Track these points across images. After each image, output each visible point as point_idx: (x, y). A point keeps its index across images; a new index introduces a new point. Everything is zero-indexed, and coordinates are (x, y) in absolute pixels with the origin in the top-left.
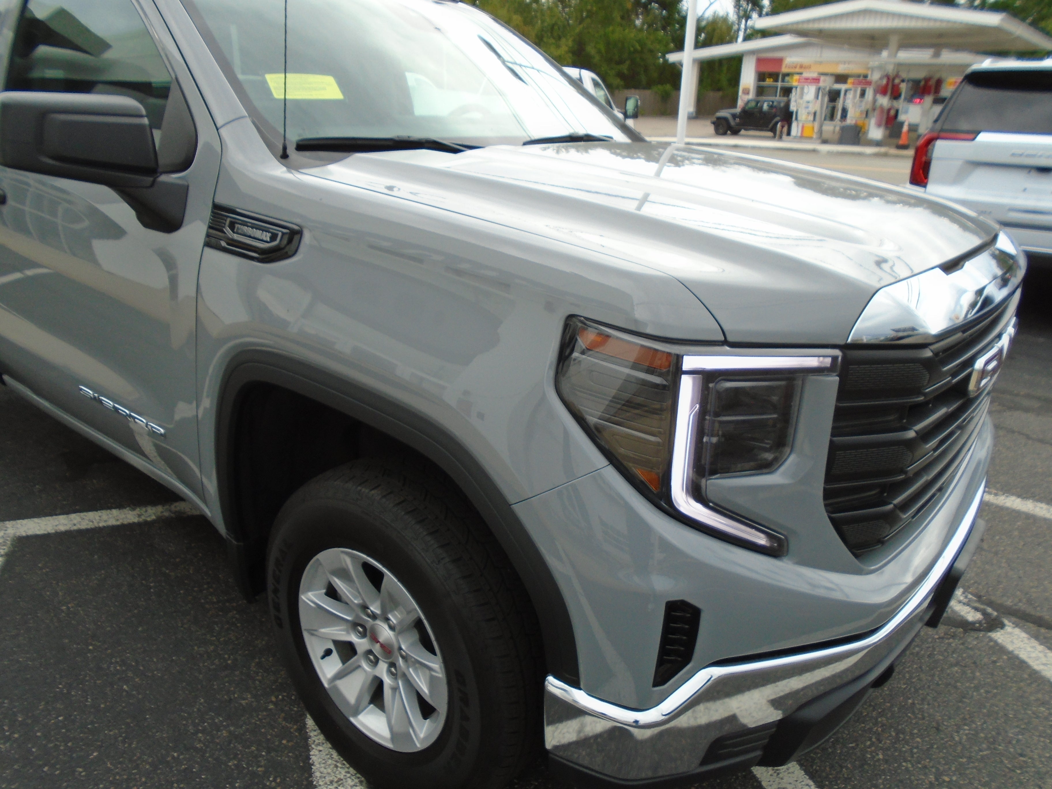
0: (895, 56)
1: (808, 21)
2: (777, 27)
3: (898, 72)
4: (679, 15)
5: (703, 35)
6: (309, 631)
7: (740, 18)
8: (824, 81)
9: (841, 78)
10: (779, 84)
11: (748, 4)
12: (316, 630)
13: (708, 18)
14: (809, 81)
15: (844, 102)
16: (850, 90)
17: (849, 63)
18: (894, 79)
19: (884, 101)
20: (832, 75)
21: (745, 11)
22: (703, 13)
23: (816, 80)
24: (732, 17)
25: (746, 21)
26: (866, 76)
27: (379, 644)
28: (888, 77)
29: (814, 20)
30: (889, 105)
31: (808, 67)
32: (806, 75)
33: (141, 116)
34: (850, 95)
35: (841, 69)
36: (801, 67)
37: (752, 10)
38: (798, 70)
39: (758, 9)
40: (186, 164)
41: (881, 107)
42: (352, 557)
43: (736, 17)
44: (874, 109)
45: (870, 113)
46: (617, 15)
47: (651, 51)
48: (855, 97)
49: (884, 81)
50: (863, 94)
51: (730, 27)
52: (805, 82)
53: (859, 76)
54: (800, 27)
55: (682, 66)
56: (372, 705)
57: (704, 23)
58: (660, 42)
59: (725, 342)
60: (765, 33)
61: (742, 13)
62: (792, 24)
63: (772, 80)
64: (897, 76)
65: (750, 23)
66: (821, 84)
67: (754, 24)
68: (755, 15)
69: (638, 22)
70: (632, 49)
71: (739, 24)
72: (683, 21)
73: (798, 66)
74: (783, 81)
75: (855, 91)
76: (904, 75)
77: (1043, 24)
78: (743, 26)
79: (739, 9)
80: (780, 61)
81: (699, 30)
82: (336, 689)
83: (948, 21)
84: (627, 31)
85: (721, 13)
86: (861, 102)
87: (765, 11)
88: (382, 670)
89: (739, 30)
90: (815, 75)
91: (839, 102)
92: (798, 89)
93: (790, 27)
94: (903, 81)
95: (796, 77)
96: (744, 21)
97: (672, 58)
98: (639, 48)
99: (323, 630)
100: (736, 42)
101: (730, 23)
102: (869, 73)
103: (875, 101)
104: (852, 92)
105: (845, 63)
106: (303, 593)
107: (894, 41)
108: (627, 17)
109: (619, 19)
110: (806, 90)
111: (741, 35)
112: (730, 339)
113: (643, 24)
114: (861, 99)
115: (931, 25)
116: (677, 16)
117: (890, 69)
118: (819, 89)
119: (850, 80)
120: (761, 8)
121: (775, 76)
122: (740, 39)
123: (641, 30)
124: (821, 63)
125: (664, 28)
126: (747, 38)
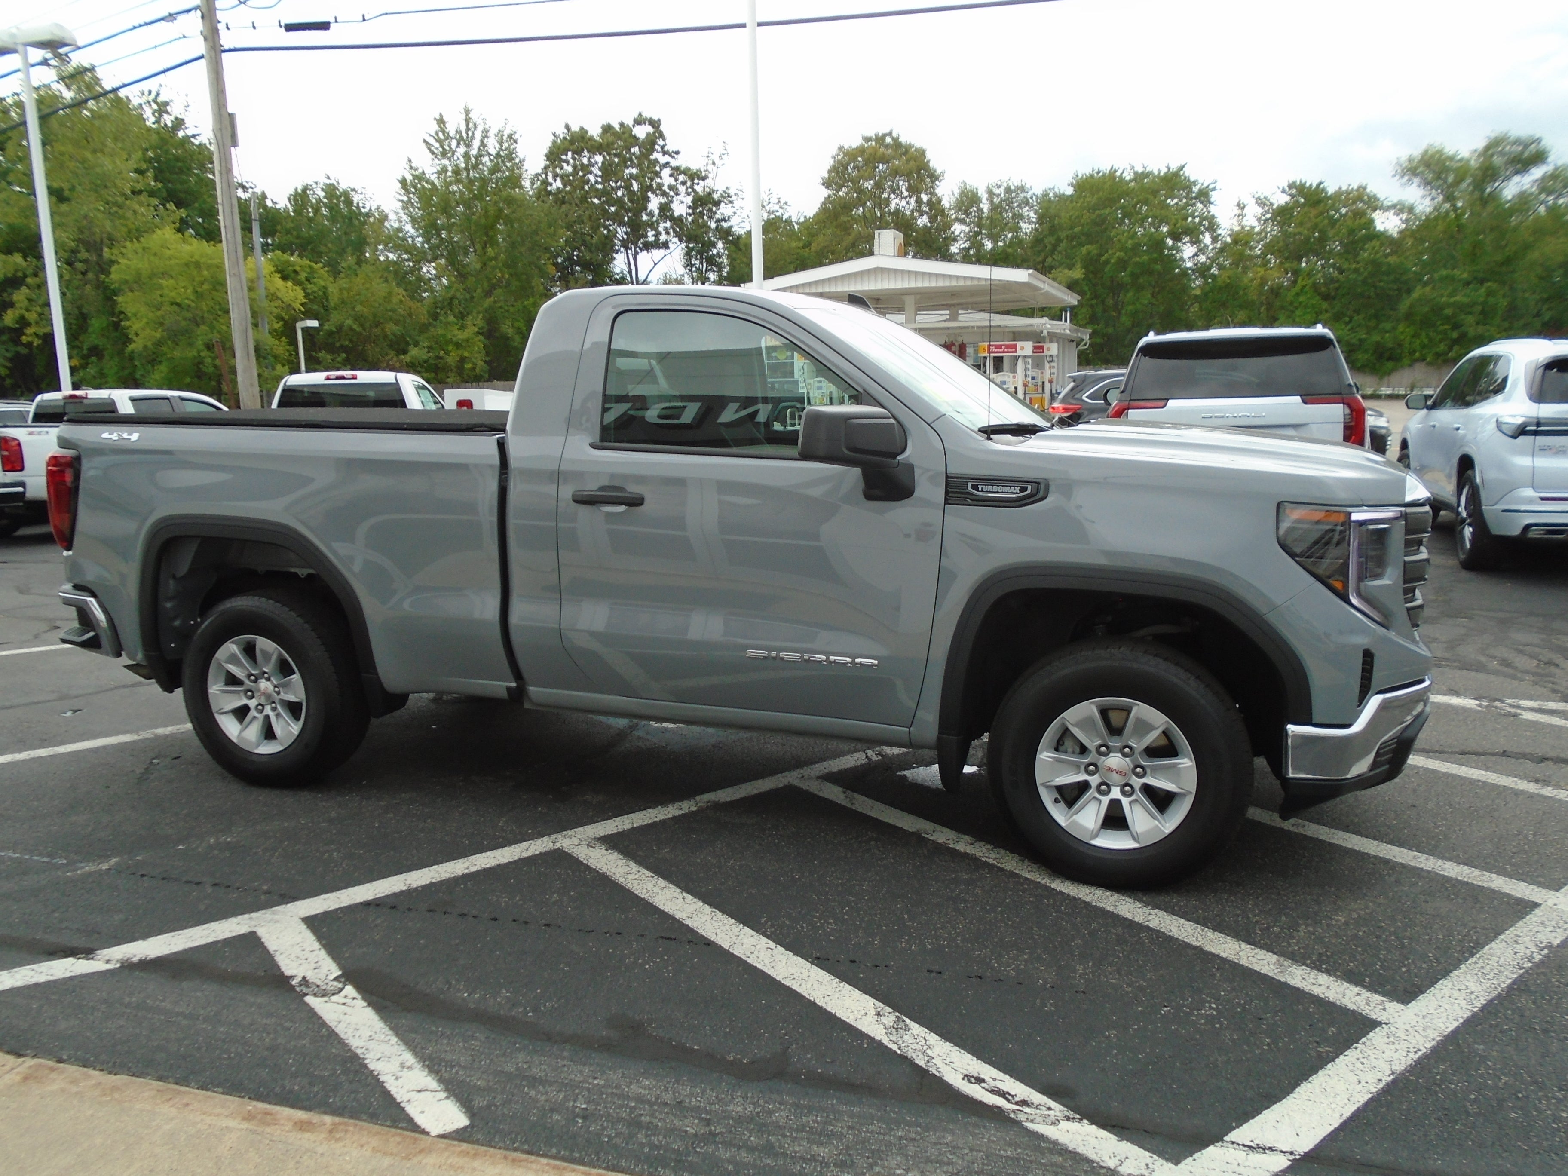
27: (1114, 772)
56: (1103, 829)
79: (691, 270)
82: (1074, 824)
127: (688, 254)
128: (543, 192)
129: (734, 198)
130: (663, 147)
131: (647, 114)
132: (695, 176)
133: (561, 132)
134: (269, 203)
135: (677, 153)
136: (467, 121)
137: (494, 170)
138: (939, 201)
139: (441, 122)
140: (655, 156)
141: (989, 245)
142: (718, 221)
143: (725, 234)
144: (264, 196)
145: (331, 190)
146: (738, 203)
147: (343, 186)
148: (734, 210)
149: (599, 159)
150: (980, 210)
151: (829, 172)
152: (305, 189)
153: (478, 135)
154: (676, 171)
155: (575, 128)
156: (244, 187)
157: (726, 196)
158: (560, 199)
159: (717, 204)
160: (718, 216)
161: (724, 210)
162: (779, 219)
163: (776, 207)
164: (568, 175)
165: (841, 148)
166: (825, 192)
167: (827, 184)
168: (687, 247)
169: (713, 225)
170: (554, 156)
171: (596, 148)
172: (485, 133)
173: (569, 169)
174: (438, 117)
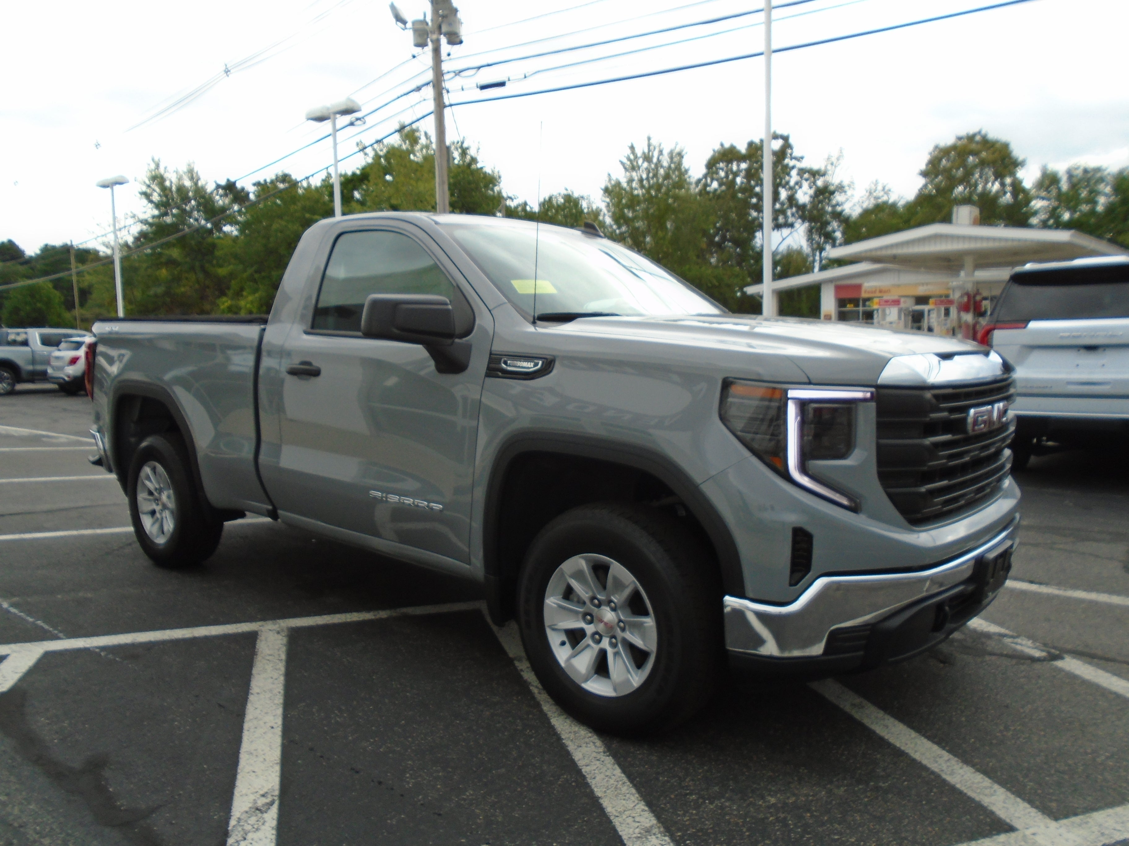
0: (973, 275)
1: (881, 248)
2: (850, 255)
3: (978, 290)
4: (753, 252)
5: (779, 268)
6: (550, 627)
7: (814, 250)
8: (905, 302)
9: (922, 300)
10: (861, 309)
11: (820, 237)
12: (555, 625)
13: (782, 252)
14: (889, 303)
15: (928, 323)
16: (933, 310)
17: (927, 284)
18: (974, 296)
19: (968, 317)
20: (913, 296)
21: (818, 244)
22: (777, 248)
23: (896, 302)
24: (806, 248)
25: (821, 253)
26: (947, 296)
27: (603, 623)
28: (968, 294)
29: (887, 247)
30: (974, 321)
31: (888, 291)
32: (886, 297)
33: (446, 304)
34: (934, 315)
35: (921, 291)
36: (881, 291)
37: (825, 242)
38: (878, 294)
39: (830, 241)
40: (468, 332)
41: (967, 325)
42: (585, 559)
43: (809, 249)
44: (960, 327)
45: (957, 330)
46: (692, 255)
47: (729, 286)
48: (939, 316)
49: (965, 299)
50: (947, 313)
51: (805, 259)
52: (886, 305)
53: (941, 296)
54: (874, 254)
55: (761, 297)
56: (596, 675)
57: (778, 257)
58: (737, 276)
59: (810, 383)
60: (840, 262)
61: (815, 246)
62: (866, 251)
63: (852, 305)
64: (978, 293)
65: (824, 254)
66: (903, 305)
67: (828, 254)
68: (828, 247)
69: (713, 260)
70: (710, 285)
71: (814, 255)
72: (759, 256)
73: (878, 291)
74: (864, 305)
75: (939, 311)
76: (985, 293)
77: (1121, 239)
78: (817, 258)
79: (812, 243)
80: (859, 287)
81: (775, 264)
82: (571, 666)
83: (1019, 240)
84: (703, 268)
85: (795, 246)
86: (946, 320)
87: (838, 242)
88: (605, 644)
89: (814, 261)
90: (896, 298)
91: (924, 322)
92: (880, 311)
93: (863, 255)
94: (985, 299)
95: (876, 300)
96: (818, 253)
97: (750, 290)
98: (717, 284)
99: (561, 624)
100: (813, 272)
101: (805, 255)
102: (951, 292)
103: (959, 319)
104: (935, 312)
105: (923, 284)
106: (547, 599)
107: (969, 262)
108: (702, 255)
109: (695, 258)
110: (888, 311)
111: (817, 266)
112: (813, 381)
113: (718, 261)
114: (945, 318)
115: (1003, 244)
116: (751, 252)
117: (970, 287)
118: (900, 311)
119: (931, 301)
120: (834, 240)
121: (855, 302)
122: (816, 269)
123: (716, 267)
124: (898, 286)
125: (739, 264)
126: (823, 268)
127: (810, 232)
128: (704, 192)
129: (847, 188)
130: (791, 155)
131: (779, 132)
132: (815, 174)
133: (717, 147)
134: (528, 209)
135: (802, 158)
136: (649, 145)
137: (667, 176)
138: (1020, 182)
139: (632, 148)
140: (787, 161)
141: (1066, 216)
142: (834, 206)
143: (838, 215)
144: (526, 204)
145: (568, 198)
146: (849, 193)
147: (576, 195)
148: (846, 197)
149: (744, 166)
150: (1059, 189)
151: (927, 165)
152: (550, 198)
153: (656, 154)
154: (802, 172)
155: (727, 145)
156: (510, 198)
157: (841, 188)
158: (716, 196)
159: (832, 193)
160: (834, 202)
161: (838, 198)
162: (885, 203)
163: (882, 193)
164: (722, 179)
165: (936, 147)
166: (921, 181)
167: (924, 174)
168: (810, 226)
169: (829, 209)
170: (711, 165)
171: (741, 158)
172: (661, 152)
173: (722, 174)
174: (630, 145)
